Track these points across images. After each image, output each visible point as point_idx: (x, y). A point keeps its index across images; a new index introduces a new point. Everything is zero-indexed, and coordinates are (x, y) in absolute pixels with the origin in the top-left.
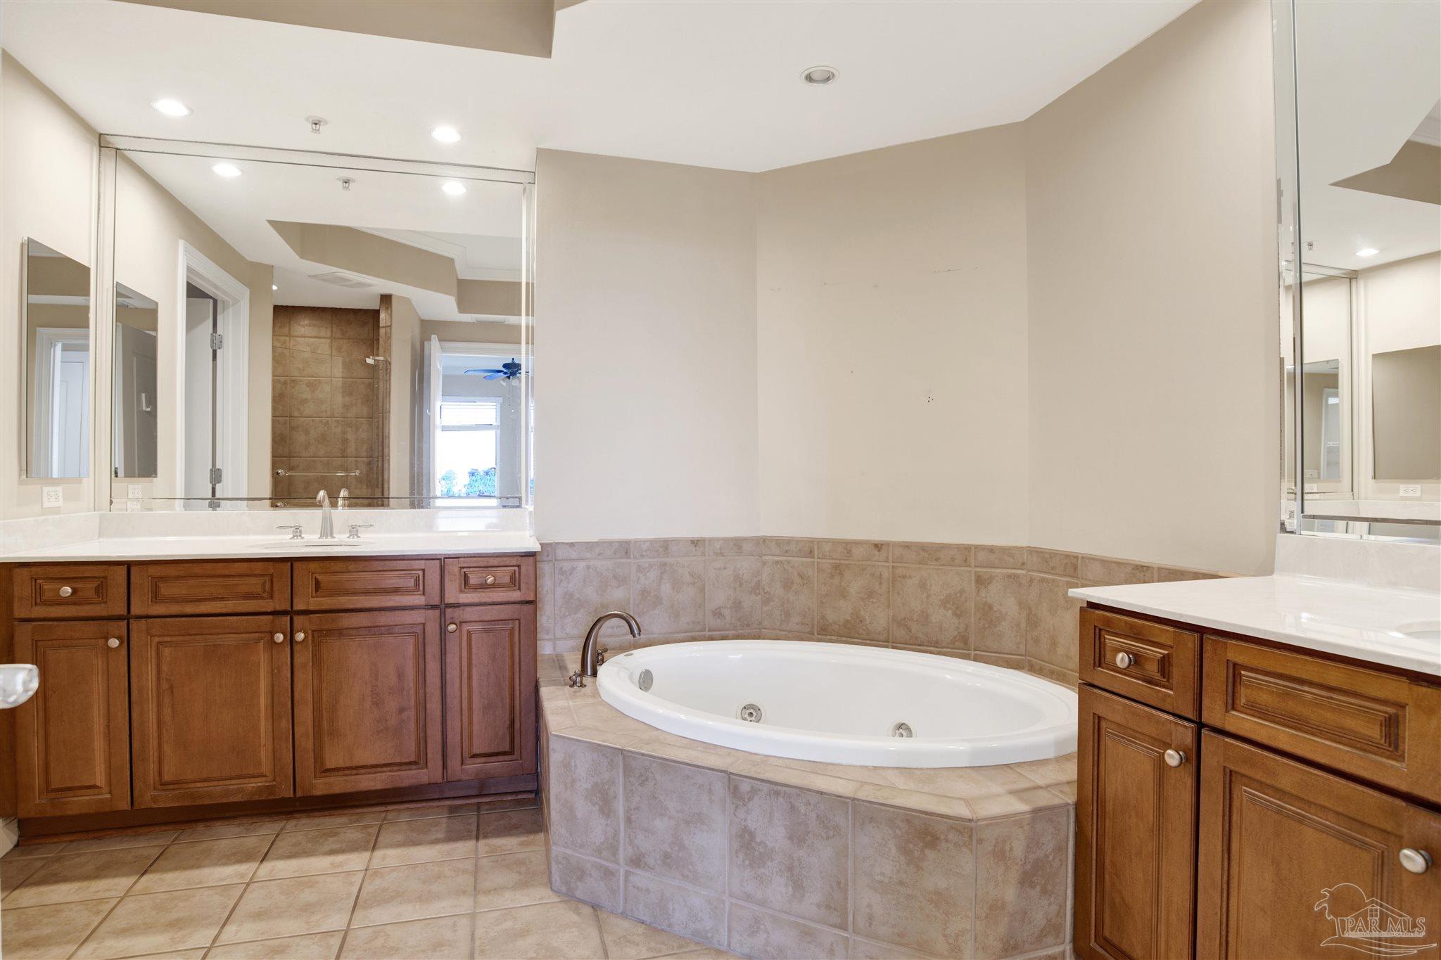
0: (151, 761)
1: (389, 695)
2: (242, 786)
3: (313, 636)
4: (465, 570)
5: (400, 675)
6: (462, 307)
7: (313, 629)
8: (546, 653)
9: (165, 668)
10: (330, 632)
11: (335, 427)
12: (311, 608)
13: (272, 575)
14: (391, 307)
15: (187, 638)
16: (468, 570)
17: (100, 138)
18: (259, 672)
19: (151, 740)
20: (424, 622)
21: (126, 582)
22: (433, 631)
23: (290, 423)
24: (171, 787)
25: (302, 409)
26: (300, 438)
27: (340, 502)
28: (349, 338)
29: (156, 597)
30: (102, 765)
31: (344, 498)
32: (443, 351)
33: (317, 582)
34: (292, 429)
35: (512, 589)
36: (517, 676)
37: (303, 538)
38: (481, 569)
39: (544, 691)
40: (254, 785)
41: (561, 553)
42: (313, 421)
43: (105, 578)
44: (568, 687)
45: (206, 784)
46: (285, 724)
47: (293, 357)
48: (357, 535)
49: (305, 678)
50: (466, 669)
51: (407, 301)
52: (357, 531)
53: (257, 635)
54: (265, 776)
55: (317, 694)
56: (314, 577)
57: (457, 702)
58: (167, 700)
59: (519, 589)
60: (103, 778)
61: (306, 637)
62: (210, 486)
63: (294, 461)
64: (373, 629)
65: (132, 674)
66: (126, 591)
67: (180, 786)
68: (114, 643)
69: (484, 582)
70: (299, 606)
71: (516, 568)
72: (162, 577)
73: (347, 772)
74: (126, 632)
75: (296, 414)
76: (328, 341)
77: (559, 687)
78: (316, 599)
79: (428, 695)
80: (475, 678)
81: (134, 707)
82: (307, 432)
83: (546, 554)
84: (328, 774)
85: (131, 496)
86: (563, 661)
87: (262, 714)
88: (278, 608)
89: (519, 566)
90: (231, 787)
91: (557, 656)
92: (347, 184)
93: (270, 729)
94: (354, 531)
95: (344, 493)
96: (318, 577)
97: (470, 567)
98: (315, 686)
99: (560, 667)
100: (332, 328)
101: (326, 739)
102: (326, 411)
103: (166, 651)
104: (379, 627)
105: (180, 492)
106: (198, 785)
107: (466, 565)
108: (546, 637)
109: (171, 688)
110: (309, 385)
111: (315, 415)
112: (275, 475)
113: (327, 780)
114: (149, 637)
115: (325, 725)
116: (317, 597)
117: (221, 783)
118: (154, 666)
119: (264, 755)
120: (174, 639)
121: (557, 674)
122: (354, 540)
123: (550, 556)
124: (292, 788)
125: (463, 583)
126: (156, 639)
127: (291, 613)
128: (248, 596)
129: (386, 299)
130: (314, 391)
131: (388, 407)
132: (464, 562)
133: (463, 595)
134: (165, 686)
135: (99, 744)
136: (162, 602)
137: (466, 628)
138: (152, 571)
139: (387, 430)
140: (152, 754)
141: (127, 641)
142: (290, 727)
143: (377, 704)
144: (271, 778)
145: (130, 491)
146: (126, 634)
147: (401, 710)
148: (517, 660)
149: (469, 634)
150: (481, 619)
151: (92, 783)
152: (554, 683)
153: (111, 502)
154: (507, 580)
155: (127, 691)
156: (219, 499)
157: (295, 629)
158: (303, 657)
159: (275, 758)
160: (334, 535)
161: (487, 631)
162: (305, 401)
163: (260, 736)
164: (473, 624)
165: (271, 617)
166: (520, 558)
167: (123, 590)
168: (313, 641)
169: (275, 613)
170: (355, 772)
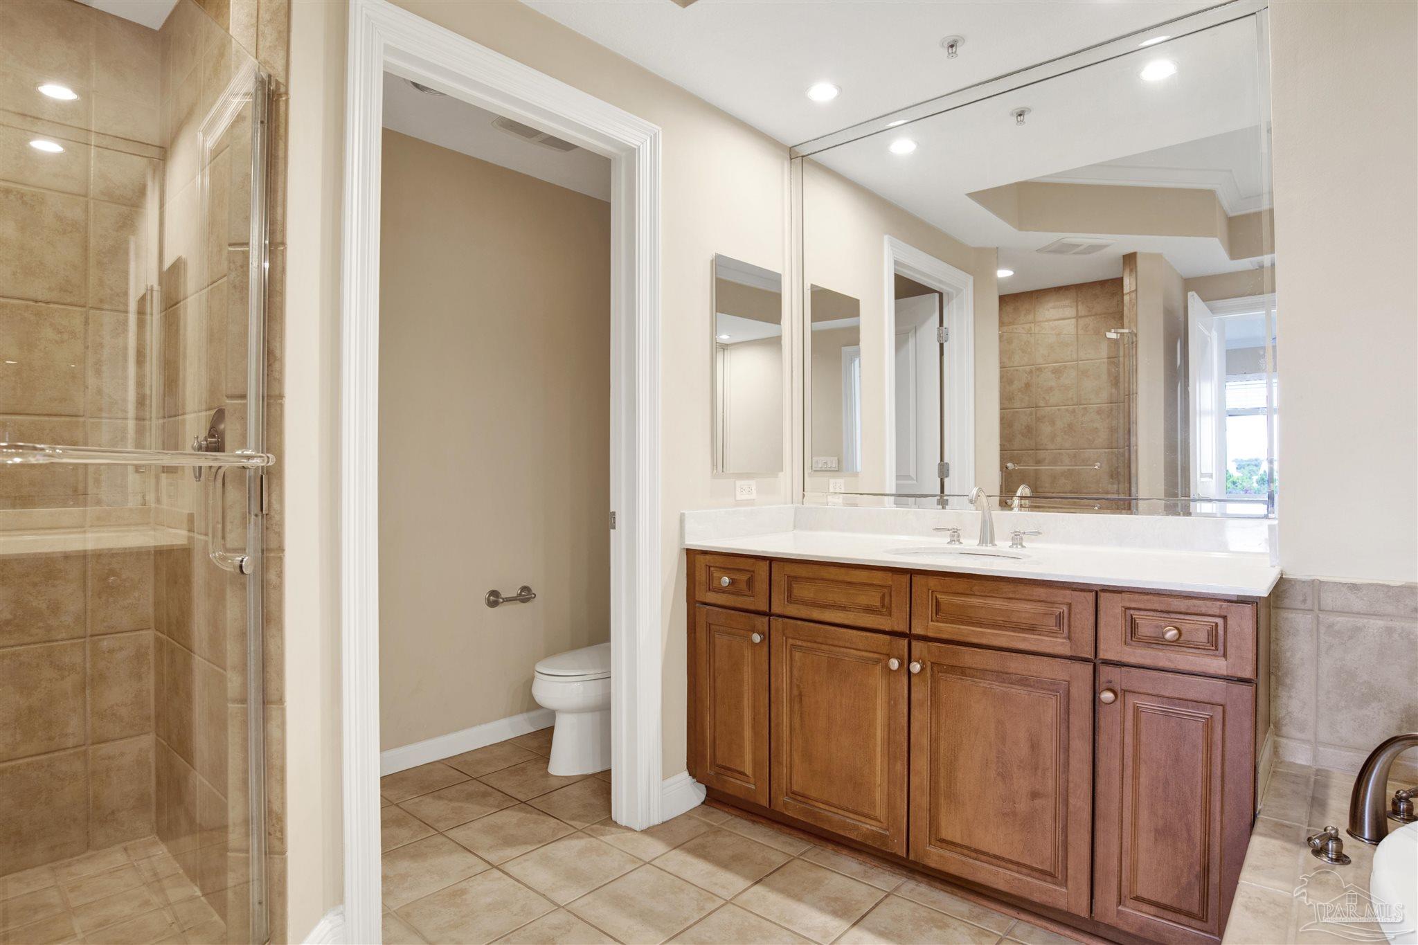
0: (784, 765)
1: (1019, 770)
2: (857, 823)
3: (932, 668)
4: (1132, 612)
5: (1034, 746)
6: (1234, 253)
7: (933, 660)
8: (1299, 762)
9: (795, 672)
10: (952, 669)
11: (1083, 415)
12: (931, 634)
13: (890, 587)
14: (1136, 267)
15: (815, 646)
16: (1136, 612)
17: (790, 151)
18: (876, 699)
19: (785, 744)
20: (1068, 679)
21: (768, 578)
22: (1082, 692)
23: (1036, 414)
24: (800, 798)
25: (1047, 398)
26: (1046, 429)
27: (1016, 502)
28: (1096, 314)
29: (790, 599)
30: (750, 755)
31: (1022, 498)
32: (1213, 313)
33: (938, 603)
34: (1038, 419)
35: (1211, 653)
36: (1216, 798)
37: (961, 543)
38: (1158, 614)
39: (1258, 845)
40: (868, 826)
41: (1328, 600)
42: (1059, 410)
43: (753, 572)
44: (1307, 852)
45: (827, 808)
46: (900, 767)
47: (1038, 344)
48: (1021, 544)
49: (921, 717)
50: (1131, 764)
51: (1157, 258)
52: (1022, 539)
53: (876, 656)
54: (880, 821)
55: (934, 741)
56: (934, 596)
57: (1115, 806)
58: (797, 707)
59: (1225, 655)
60: (751, 769)
61: (922, 669)
62: (939, 480)
63: (1042, 454)
64: (1002, 676)
65: (772, 672)
66: (768, 588)
67: (806, 800)
68: (757, 638)
69: (1161, 636)
70: (917, 630)
71: (1220, 621)
72: (796, 577)
73: (966, 852)
74: (767, 628)
75: (1042, 403)
76: (1073, 321)
77: (1288, 846)
78: (936, 624)
79: (1071, 785)
80: (1143, 780)
81: (772, 705)
82: (1053, 423)
83: (1301, 598)
84: (944, 845)
85: (831, 490)
86: (1326, 786)
87: (878, 749)
88: (896, 628)
89: (1225, 618)
90: (848, 820)
91: (1318, 772)
92: (1022, 117)
93: (886, 769)
94: (1017, 538)
95: (1023, 490)
96: (938, 596)
97: (1140, 609)
98: (933, 732)
99: (1313, 798)
100: (1077, 307)
101: (942, 801)
102: (1072, 399)
103: (797, 655)
104: (1010, 674)
105: (891, 487)
106: (821, 806)
107: (1133, 605)
108: (1299, 735)
109: (800, 695)
110: (1055, 371)
111: (1061, 404)
112: (1003, 468)
113: (942, 852)
114: (784, 638)
115: (942, 784)
116: (937, 621)
117: (840, 812)
118: (788, 668)
119: (879, 796)
120: (804, 644)
121: (1298, 814)
122: (1017, 551)
123: (1309, 602)
124: (905, 846)
125: (1129, 631)
126: (790, 641)
127: (909, 636)
128: (868, 610)
129: (1130, 259)
130: (1059, 378)
131: (1135, 387)
132: (1130, 600)
133: (1127, 649)
134: (796, 692)
135: (748, 733)
136: (795, 603)
137: (1131, 700)
138: (789, 569)
139: (1134, 416)
140: (785, 758)
141: (767, 637)
142: (906, 773)
143: (1005, 776)
144: (885, 825)
145: (831, 486)
146: (767, 631)
147: (1035, 795)
148: (1217, 771)
149: (1136, 710)
150: (1156, 692)
151: (742, 770)
152: (1282, 831)
153: (804, 495)
154: (1202, 637)
155: (767, 689)
156: (947, 496)
157: (913, 657)
158: (921, 693)
159: (891, 806)
160: (996, 542)
161: (1166, 714)
162: (1051, 389)
163: (875, 774)
164: (1143, 696)
165: (888, 637)
166: (1225, 605)
167: (766, 586)
168: (932, 675)
169: (892, 633)
170: (974, 855)
